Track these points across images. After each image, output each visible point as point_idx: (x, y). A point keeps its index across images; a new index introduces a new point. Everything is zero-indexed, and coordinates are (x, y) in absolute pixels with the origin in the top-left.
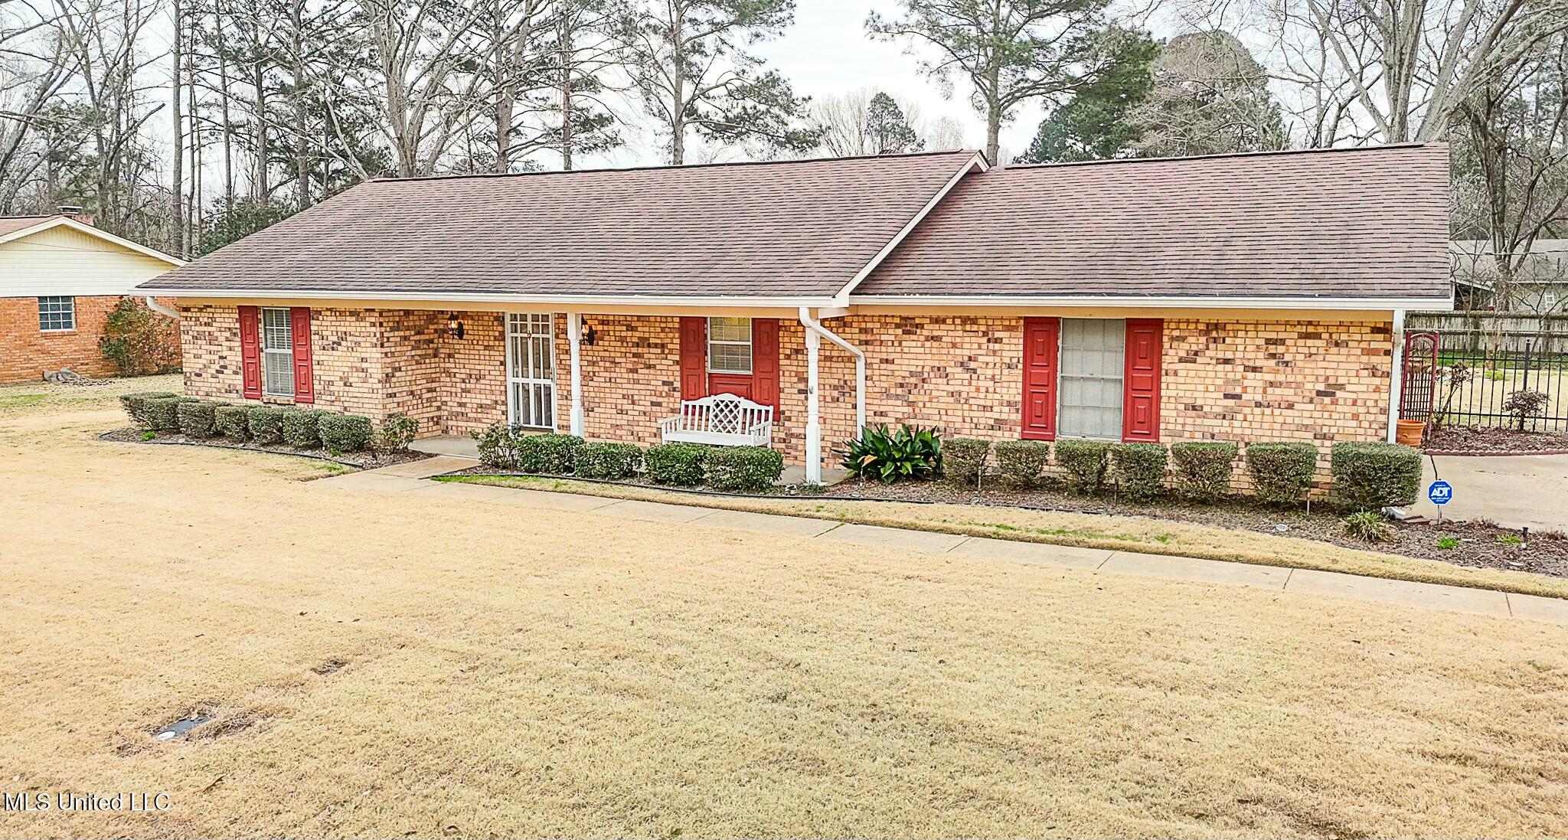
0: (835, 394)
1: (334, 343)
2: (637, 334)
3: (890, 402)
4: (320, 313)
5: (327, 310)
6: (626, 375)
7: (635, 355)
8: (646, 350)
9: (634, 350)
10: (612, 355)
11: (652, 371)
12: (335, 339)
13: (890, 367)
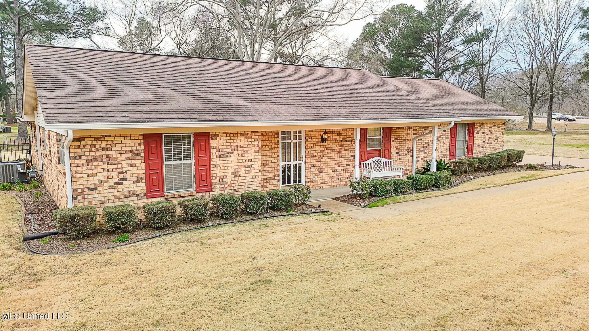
0: (406, 152)
1: (228, 153)
2: (342, 137)
3: (420, 153)
4: (218, 135)
5: (224, 133)
6: (336, 155)
7: (341, 146)
8: (345, 143)
9: (340, 143)
10: (331, 146)
11: (347, 152)
12: (229, 150)
13: (421, 141)
